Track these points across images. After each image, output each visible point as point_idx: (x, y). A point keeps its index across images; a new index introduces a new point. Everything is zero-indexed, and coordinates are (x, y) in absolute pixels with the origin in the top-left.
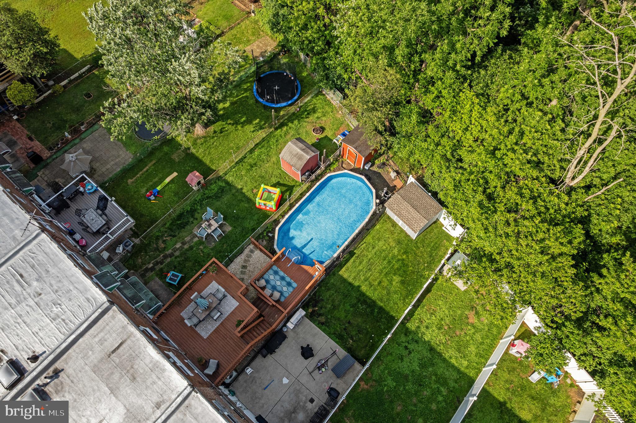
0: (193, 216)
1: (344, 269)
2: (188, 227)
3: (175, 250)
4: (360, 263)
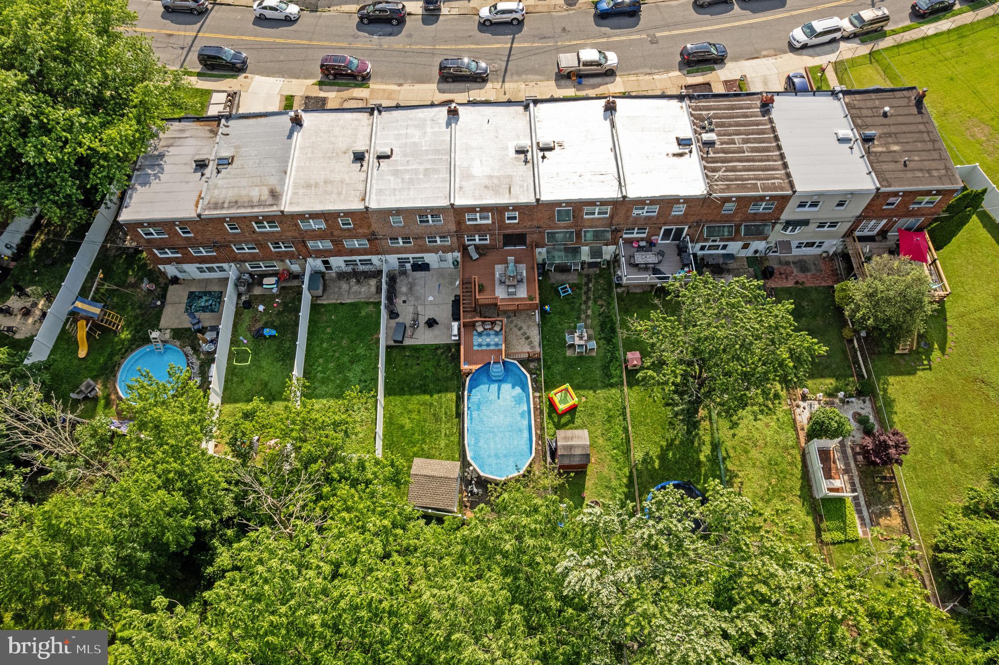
0: (605, 338)
1: (454, 398)
2: (598, 328)
3: (588, 308)
4: (446, 413)
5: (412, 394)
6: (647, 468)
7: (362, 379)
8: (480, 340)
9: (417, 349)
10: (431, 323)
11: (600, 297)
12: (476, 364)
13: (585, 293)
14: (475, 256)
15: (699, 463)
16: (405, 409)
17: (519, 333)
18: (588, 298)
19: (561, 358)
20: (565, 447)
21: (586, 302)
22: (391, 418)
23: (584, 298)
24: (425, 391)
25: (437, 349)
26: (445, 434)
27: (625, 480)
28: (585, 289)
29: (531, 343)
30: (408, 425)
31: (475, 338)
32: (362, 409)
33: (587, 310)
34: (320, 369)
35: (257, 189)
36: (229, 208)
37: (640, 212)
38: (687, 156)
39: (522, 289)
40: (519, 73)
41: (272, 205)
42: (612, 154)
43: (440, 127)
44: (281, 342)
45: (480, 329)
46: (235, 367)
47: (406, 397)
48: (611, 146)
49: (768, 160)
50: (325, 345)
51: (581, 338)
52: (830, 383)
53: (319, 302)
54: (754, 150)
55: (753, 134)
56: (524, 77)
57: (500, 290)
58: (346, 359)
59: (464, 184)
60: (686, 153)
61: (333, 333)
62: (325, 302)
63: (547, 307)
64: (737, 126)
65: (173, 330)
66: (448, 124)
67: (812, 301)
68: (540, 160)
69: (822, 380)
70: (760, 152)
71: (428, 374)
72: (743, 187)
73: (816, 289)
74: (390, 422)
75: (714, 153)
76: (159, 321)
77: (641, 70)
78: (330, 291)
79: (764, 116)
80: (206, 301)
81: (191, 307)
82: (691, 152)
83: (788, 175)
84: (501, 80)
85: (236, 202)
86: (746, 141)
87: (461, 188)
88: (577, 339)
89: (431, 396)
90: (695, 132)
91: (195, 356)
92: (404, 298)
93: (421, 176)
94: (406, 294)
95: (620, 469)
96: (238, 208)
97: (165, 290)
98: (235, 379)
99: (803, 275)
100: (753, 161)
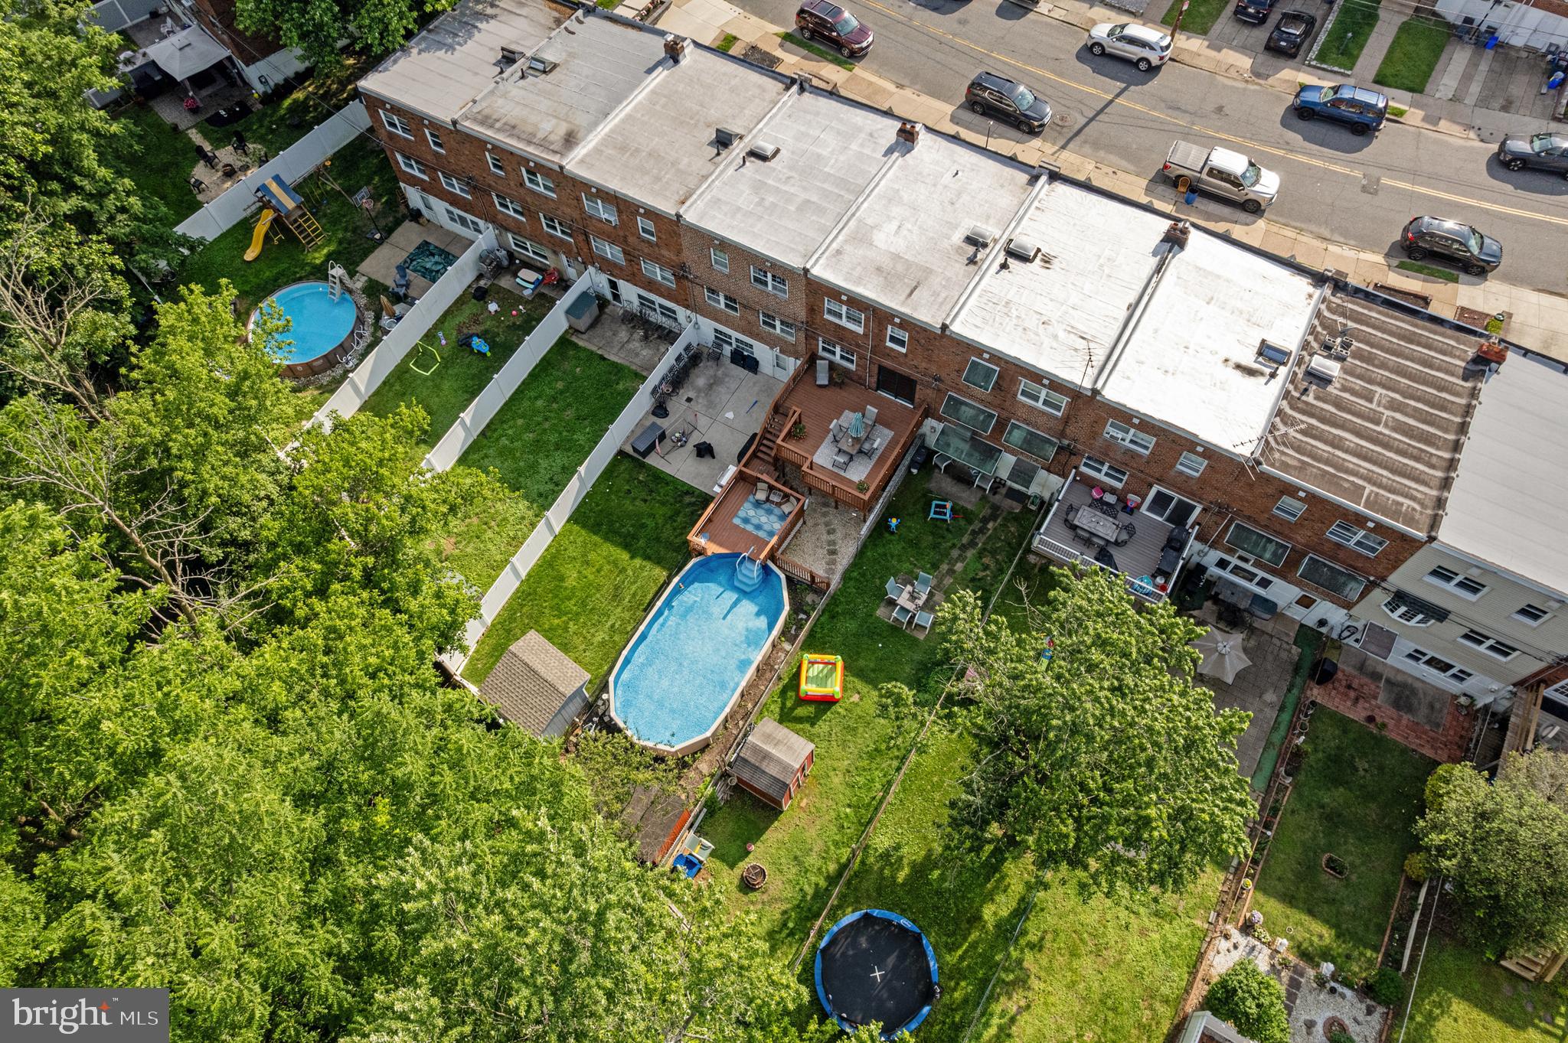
3: (961, 559)
5: (606, 539)
6: (882, 869)
7: (555, 478)
8: (751, 513)
9: (659, 478)
10: (705, 451)
11: (993, 553)
12: (721, 545)
13: (974, 532)
14: (823, 379)
15: (976, 919)
16: (584, 555)
17: (825, 537)
18: (972, 544)
19: (862, 611)
20: (756, 750)
21: (964, 548)
22: (554, 557)
23: (965, 540)
24: (626, 546)
25: (687, 493)
26: (613, 626)
27: (832, 867)
28: (976, 525)
29: (834, 562)
30: (571, 582)
31: (747, 505)
32: (526, 522)
33: (957, 560)
34: (510, 432)
35: (554, 121)
36: (499, 130)
37: (1120, 435)
38: (1263, 380)
39: (861, 468)
40: (1096, 145)
41: (555, 152)
42: (1123, 314)
43: (874, 150)
44: (487, 368)
45: (761, 496)
46: (408, 370)
47: (596, 538)
48: (1132, 299)
49: (1417, 459)
50: (540, 403)
51: (913, 597)
52: (1320, 933)
53: (574, 339)
54: (1400, 428)
55: (1418, 399)
56: (1102, 153)
57: (826, 451)
58: (553, 438)
59: (848, 248)
60: (1262, 374)
61: (562, 392)
62: (581, 343)
63: (894, 521)
64: (1398, 373)
65: (370, 280)
66: (889, 151)
67: (1381, 768)
68: (996, 266)
69: (1306, 919)
70: (1411, 437)
71: (650, 523)
72: (1333, 482)
73: (1404, 751)
74: (549, 563)
75: (1317, 398)
76: (362, 260)
77: (1313, 228)
78: (598, 330)
79: (1465, 379)
80: (436, 263)
81: (412, 261)
82: (1273, 375)
83: (1440, 503)
84: (1062, 143)
85: (514, 127)
86: (1393, 406)
87: (838, 252)
88: (905, 595)
89: (632, 558)
90: (1305, 346)
91: (372, 330)
92: (691, 394)
93: (792, 208)
94: (699, 391)
95: (836, 844)
96: (511, 136)
97: (398, 223)
98: (397, 387)
99: (1392, 712)
100: (1386, 446)
